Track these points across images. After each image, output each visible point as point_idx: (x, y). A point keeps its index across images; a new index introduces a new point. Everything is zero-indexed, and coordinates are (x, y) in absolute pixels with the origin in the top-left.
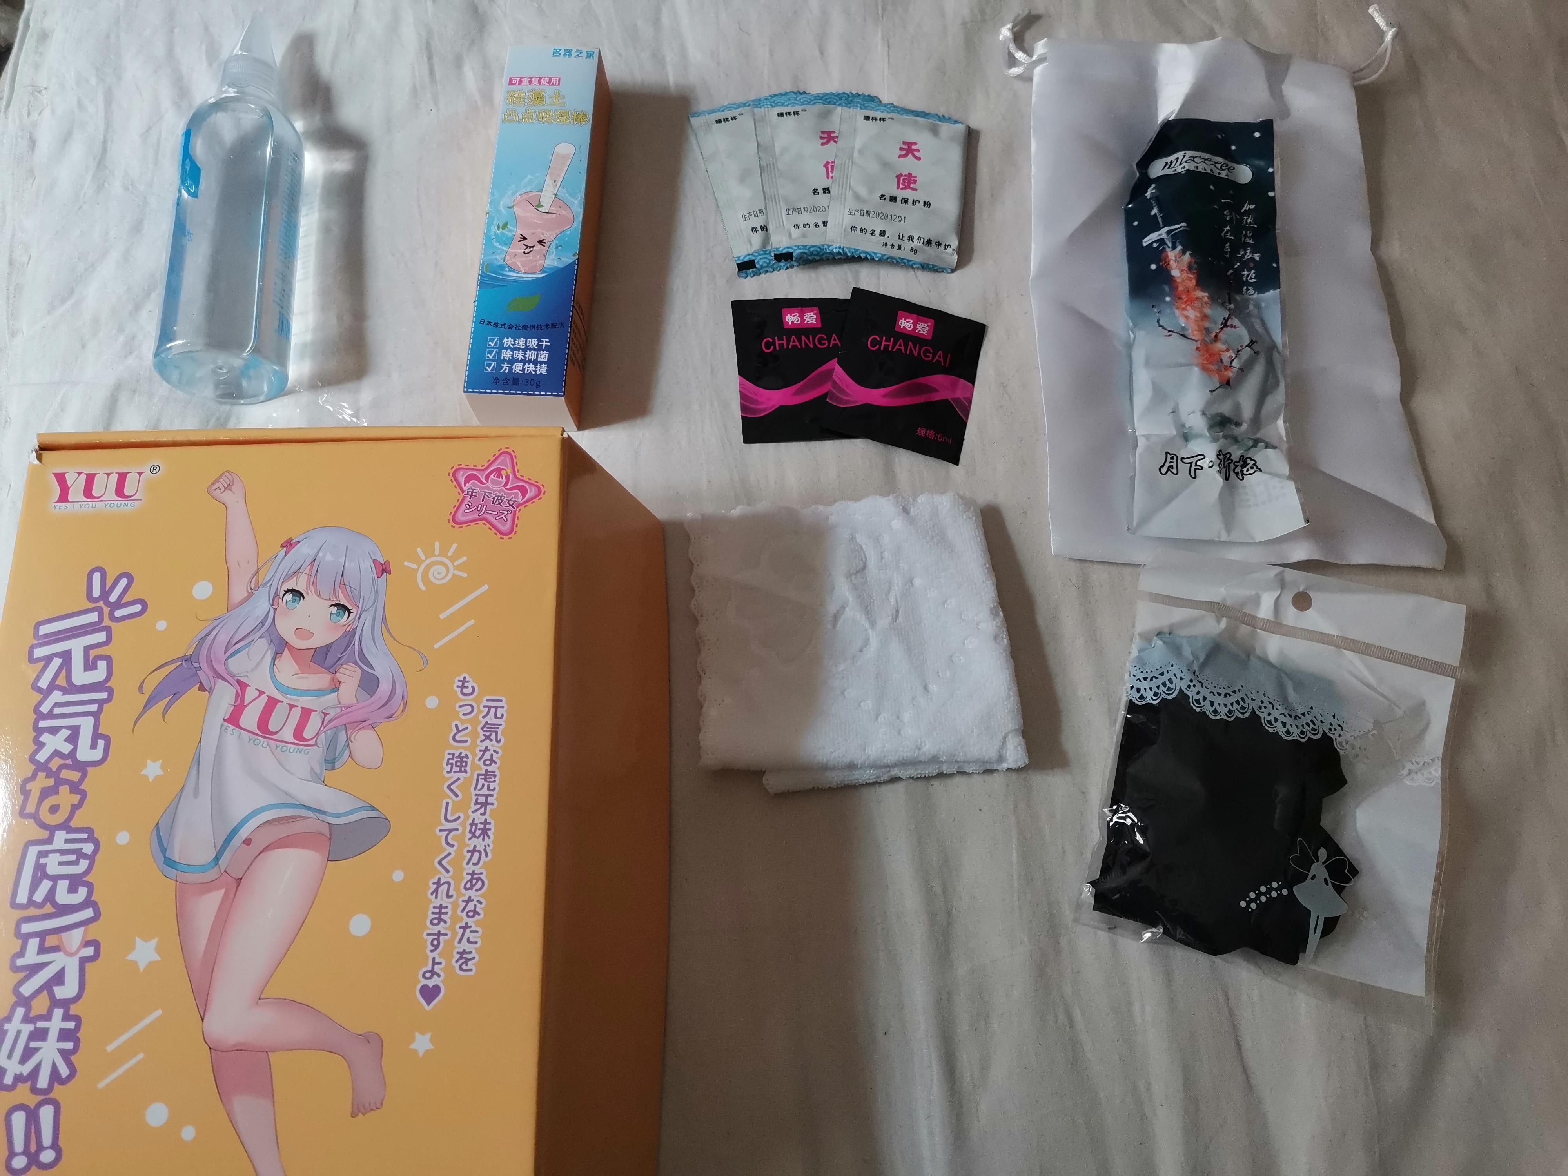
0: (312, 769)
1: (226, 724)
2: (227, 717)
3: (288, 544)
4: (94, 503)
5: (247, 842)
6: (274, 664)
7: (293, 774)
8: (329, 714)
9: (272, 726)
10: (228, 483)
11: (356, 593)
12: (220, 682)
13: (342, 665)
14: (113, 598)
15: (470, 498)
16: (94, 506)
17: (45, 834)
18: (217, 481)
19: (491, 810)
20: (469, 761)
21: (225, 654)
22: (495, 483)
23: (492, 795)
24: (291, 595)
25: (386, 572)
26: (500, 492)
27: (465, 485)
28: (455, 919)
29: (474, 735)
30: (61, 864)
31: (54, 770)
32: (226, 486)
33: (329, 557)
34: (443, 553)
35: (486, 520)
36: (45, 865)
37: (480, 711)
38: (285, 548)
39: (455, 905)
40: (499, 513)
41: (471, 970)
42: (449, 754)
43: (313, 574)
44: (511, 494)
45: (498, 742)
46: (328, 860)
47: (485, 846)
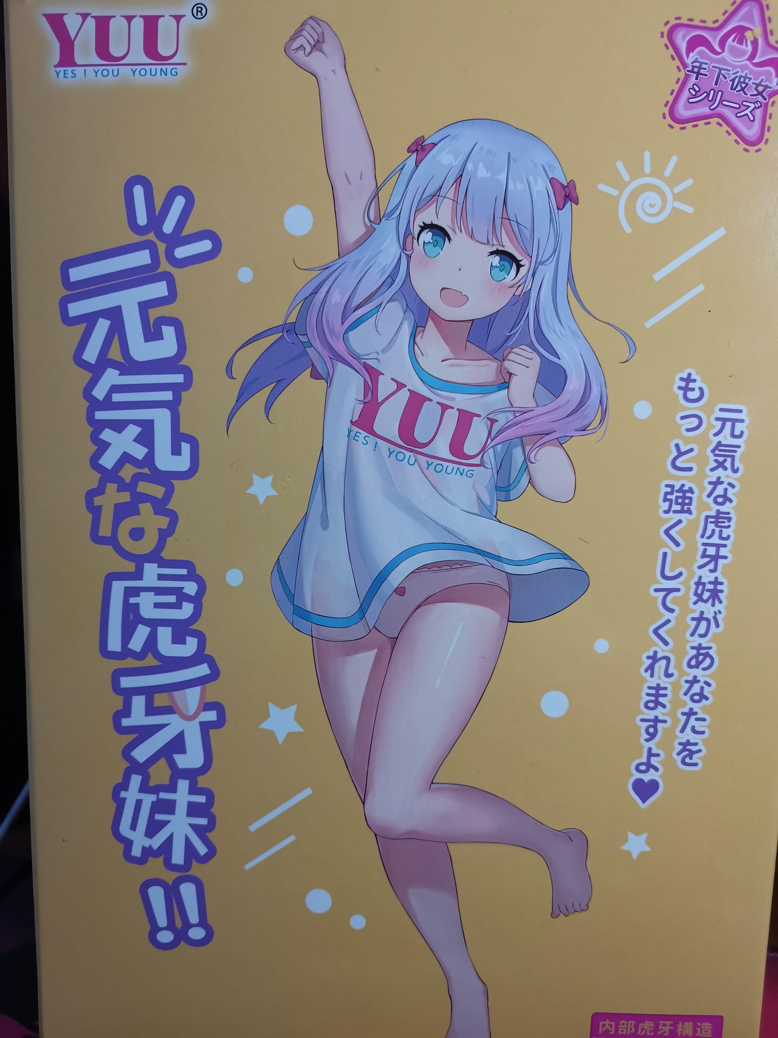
0: (479, 499)
1: (355, 429)
2: (356, 418)
3: (419, 147)
4: (115, 68)
5: (400, 591)
6: (415, 342)
7: (452, 504)
8: (497, 421)
9: (420, 434)
10: (316, 37)
11: (528, 234)
12: (340, 367)
13: (512, 348)
14: (168, 227)
15: (697, 79)
16: (116, 73)
17: (130, 567)
18: (297, 34)
19: (723, 564)
20: (695, 497)
21: (343, 324)
22: (735, 53)
23: (725, 546)
24: (430, 234)
25: (571, 201)
26: (743, 68)
27: (688, 56)
28: (677, 703)
29: (702, 461)
30: (157, 605)
31: (128, 480)
32: (313, 43)
33: (482, 172)
34: (657, 172)
35: (720, 116)
36: (137, 605)
37: (710, 426)
38: (415, 154)
39: (677, 686)
40: (742, 106)
41: (696, 764)
42: (667, 486)
43: (461, 200)
44: (761, 73)
45: (735, 471)
46: (509, 621)
47: (715, 613)
